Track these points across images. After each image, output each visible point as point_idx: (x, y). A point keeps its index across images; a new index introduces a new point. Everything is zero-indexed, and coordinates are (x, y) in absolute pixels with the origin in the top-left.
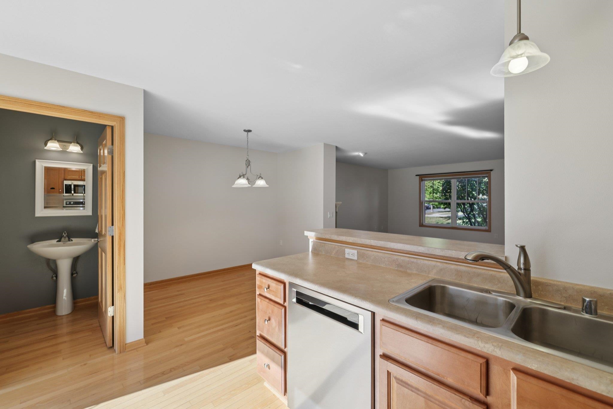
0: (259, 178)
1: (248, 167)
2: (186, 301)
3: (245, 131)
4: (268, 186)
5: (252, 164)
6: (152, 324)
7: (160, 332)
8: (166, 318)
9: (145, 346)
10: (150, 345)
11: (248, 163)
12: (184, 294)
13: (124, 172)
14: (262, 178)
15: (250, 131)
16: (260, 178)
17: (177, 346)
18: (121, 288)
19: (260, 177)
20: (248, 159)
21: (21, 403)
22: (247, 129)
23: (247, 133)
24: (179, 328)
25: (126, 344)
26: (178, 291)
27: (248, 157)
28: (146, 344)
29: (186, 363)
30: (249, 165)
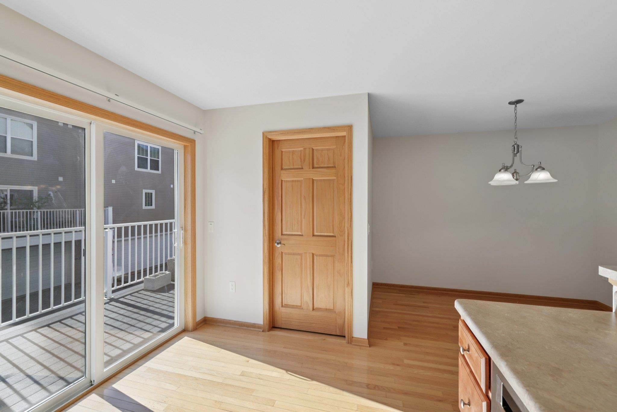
0: (536, 169)
1: (515, 155)
2: (427, 316)
3: (510, 103)
4: (556, 181)
5: (523, 150)
6: (384, 328)
7: (386, 339)
8: (398, 327)
9: (368, 347)
10: (372, 348)
11: (517, 149)
12: (428, 308)
13: (352, 176)
14: (544, 169)
15: (520, 101)
16: (539, 170)
17: (393, 364)
18: (349, 284)
19: (540, 167)
20: (516, 144)
21: (284, 348)
22: (514, 100)
23: (514, 106)
24: (405, 344)
25: (352, 337)
26: (424, 302)
27: (516, 140)
28: (368, 345)
29: (392, 388)
30: (518, 152)
